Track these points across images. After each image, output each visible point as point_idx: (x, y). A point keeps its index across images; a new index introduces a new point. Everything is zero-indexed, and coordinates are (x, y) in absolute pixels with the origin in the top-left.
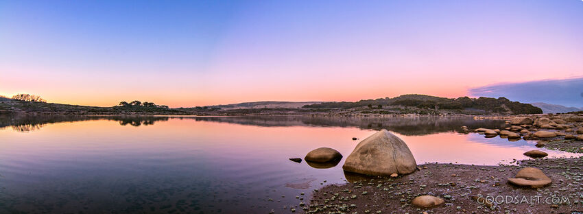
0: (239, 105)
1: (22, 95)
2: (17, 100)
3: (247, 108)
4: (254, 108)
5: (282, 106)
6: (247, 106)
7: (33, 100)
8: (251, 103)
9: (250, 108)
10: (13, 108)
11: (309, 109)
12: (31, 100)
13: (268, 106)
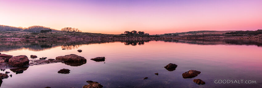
0: (188, 33)
1: (67, 28)
2: (64, 31)
3: (192, 34)
4: (197, 34)
5: (213, 33)
6: (192, 33)
7: (74, 31)
8: (194, 32)
9: (194, 34)
10: (65, 35)
11: (229, 35)
12: (73, 31)
13: (205, 33)
